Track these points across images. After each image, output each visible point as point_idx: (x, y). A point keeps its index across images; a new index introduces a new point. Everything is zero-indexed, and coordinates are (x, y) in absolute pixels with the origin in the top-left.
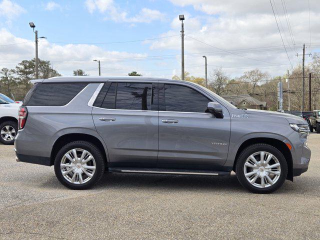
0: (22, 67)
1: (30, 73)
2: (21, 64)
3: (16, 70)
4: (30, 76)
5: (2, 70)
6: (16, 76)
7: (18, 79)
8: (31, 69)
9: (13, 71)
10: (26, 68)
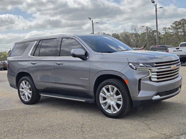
0: (174, 25)
1: (180, 28)
2: (173, 24)
3: (171, 27)
4: (179, 30)
5: (163, 29)
6: (171, 31)
7: (172, 32)
8: (180, 26)
9: (169, 28)
10: (177, 26)
